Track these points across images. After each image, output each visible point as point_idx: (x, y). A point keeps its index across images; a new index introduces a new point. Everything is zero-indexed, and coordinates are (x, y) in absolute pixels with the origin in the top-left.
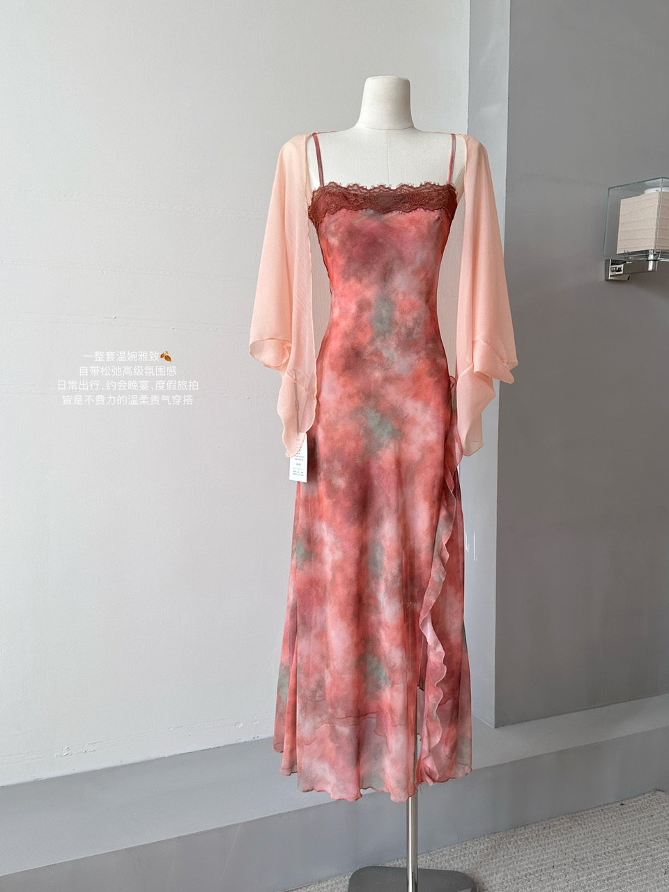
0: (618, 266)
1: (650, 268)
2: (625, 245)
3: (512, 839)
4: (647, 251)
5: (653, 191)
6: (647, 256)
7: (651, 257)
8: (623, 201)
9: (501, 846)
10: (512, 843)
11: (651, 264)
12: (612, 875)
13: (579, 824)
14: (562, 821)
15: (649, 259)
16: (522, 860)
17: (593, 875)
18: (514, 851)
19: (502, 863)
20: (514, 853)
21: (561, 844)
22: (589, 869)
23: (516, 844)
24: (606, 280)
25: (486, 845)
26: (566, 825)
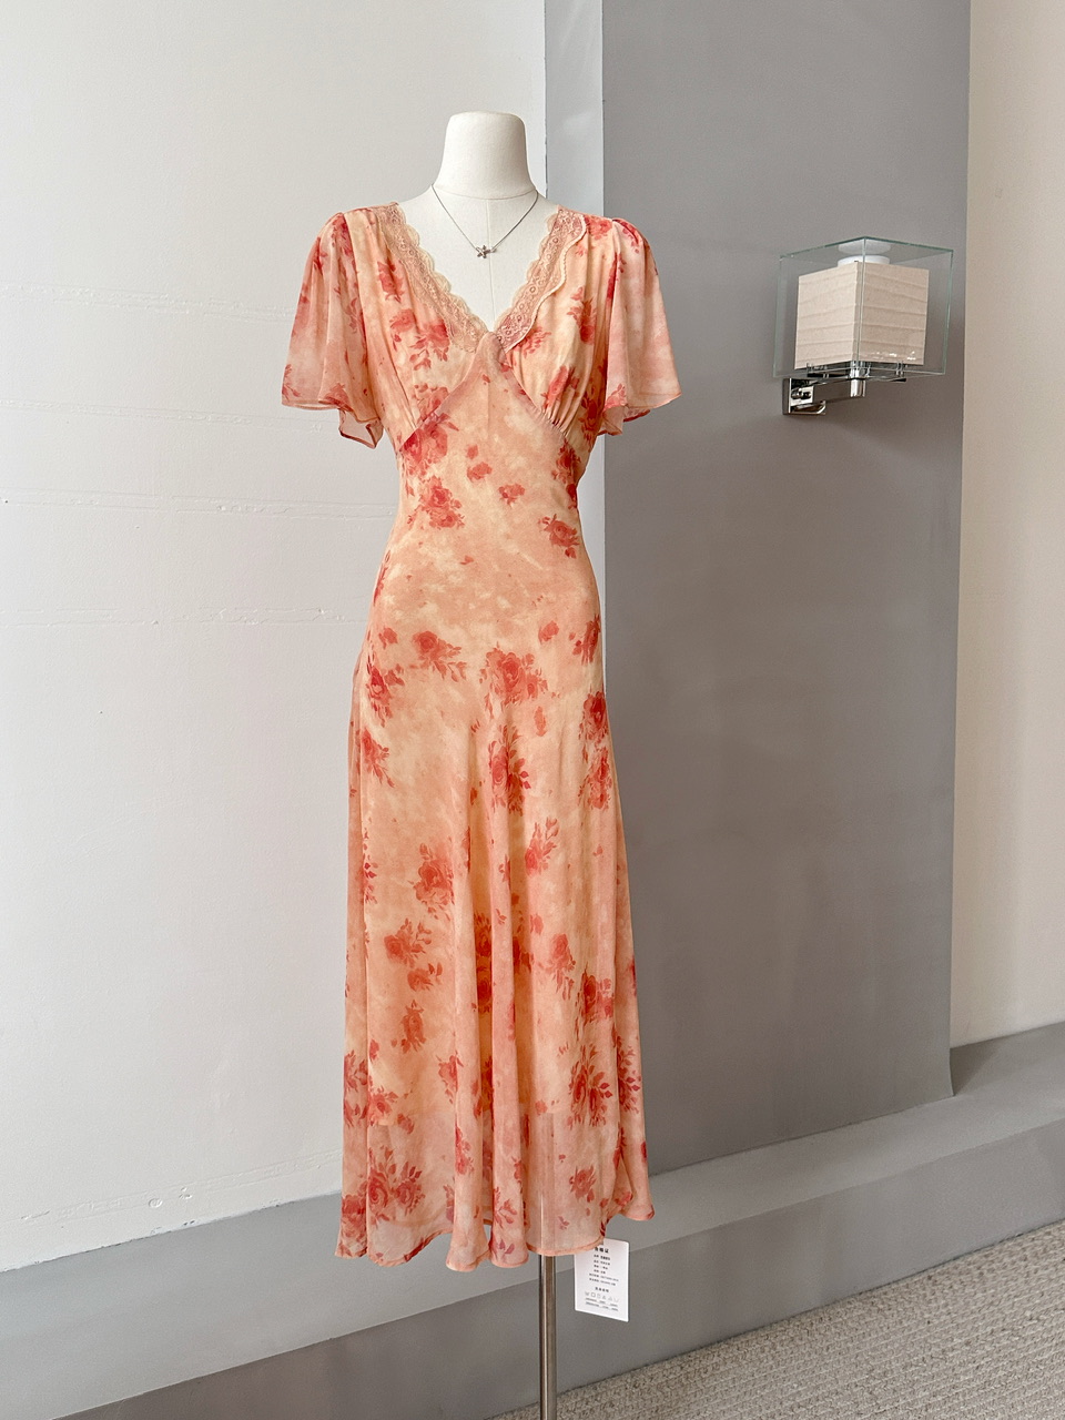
0: (804, 390)
1: (854, 391)
2: (810, 354)
3: (767, 1343)
4: (847, 364)
5: (850, 260)
6: (848, 371)
7: (855, 373)
8: (802, 279)
9: (748, 1355)
10: (767, 1349)
11: (855, 384)
12: (933, 1400)
13: (879, 1310)
14: (849, 1306)
15: (851, 376)
16: (784, 1379)
17: (902, 1402)
18: (771, 1363)
19: (750, 1387)
20: (771, 1368)
21: (848, 1348)
22: (895, 1391)
23: (773, 1352)
24: (786, 414)
25: (722, 1355)
26: (855, 1313)
